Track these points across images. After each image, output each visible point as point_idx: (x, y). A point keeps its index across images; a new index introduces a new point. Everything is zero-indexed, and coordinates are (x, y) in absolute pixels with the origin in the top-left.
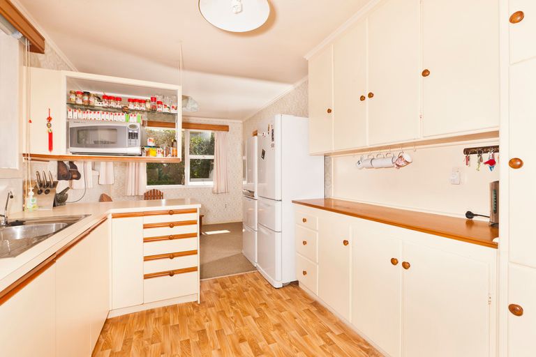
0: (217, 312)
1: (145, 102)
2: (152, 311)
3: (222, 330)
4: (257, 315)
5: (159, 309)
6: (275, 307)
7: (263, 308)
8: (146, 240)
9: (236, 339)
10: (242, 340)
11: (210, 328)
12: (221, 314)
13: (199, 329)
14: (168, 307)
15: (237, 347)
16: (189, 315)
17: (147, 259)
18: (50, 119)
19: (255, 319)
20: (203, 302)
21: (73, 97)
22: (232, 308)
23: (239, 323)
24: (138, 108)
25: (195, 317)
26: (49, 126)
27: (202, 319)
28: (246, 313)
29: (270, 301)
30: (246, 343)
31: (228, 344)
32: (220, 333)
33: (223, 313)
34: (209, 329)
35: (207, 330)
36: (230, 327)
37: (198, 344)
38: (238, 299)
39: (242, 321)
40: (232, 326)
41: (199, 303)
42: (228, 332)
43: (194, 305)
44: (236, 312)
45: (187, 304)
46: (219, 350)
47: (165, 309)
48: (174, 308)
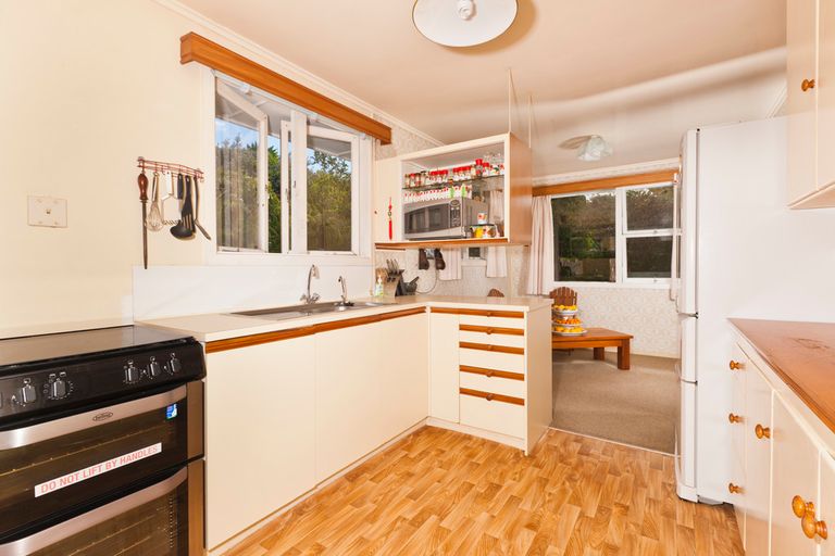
0: (538, 477)
1: (470, 168)
2: (469, 438)
3: (521, 500)
4: (592, 512)
5: (478, 438)
6: (641, 523)
7: (615, 510)
8: (463, 345)
9: (525, 519)
10: (531, 526)
11: (509, 488)
12: (540, 482)
13: (496, 481)
14: (489, 441)
15: (517, 528)
16: (502, 462)
17: (463, 369)
18: (390, 207)
19: (582, 515)
20: (532, 456)
21: (408, 181)
22: (564, 484)
23: (553, 505)
24: (463, 178)
25: (505, 467)
26: (390, 214)
27: (510, 474)
28: (576, 500)
29: (642, 508)
30: (533, 535)
31: (510, 518)
32: (514, 500)
33: (543, 482)
34: (506, 489)
35: (503, 489)
36: (534, 503)
37: (478, 495)
38: (587, 477)
39: (558, 506)
40: (540, 502)
41: (526, 454)
42: (526, 506)
43: (518, 454)
44: (564, 491)
45: (512, 449)
46: (493, 517)
47: (484, 442)
48: (494, 445)
